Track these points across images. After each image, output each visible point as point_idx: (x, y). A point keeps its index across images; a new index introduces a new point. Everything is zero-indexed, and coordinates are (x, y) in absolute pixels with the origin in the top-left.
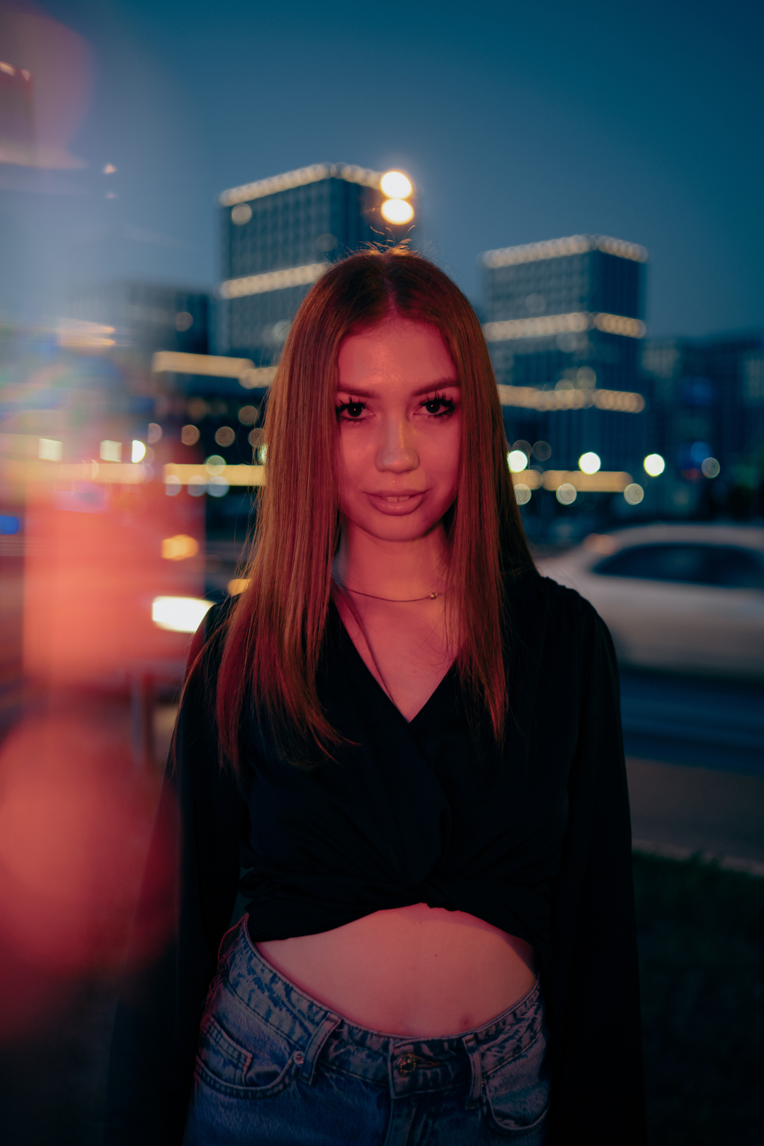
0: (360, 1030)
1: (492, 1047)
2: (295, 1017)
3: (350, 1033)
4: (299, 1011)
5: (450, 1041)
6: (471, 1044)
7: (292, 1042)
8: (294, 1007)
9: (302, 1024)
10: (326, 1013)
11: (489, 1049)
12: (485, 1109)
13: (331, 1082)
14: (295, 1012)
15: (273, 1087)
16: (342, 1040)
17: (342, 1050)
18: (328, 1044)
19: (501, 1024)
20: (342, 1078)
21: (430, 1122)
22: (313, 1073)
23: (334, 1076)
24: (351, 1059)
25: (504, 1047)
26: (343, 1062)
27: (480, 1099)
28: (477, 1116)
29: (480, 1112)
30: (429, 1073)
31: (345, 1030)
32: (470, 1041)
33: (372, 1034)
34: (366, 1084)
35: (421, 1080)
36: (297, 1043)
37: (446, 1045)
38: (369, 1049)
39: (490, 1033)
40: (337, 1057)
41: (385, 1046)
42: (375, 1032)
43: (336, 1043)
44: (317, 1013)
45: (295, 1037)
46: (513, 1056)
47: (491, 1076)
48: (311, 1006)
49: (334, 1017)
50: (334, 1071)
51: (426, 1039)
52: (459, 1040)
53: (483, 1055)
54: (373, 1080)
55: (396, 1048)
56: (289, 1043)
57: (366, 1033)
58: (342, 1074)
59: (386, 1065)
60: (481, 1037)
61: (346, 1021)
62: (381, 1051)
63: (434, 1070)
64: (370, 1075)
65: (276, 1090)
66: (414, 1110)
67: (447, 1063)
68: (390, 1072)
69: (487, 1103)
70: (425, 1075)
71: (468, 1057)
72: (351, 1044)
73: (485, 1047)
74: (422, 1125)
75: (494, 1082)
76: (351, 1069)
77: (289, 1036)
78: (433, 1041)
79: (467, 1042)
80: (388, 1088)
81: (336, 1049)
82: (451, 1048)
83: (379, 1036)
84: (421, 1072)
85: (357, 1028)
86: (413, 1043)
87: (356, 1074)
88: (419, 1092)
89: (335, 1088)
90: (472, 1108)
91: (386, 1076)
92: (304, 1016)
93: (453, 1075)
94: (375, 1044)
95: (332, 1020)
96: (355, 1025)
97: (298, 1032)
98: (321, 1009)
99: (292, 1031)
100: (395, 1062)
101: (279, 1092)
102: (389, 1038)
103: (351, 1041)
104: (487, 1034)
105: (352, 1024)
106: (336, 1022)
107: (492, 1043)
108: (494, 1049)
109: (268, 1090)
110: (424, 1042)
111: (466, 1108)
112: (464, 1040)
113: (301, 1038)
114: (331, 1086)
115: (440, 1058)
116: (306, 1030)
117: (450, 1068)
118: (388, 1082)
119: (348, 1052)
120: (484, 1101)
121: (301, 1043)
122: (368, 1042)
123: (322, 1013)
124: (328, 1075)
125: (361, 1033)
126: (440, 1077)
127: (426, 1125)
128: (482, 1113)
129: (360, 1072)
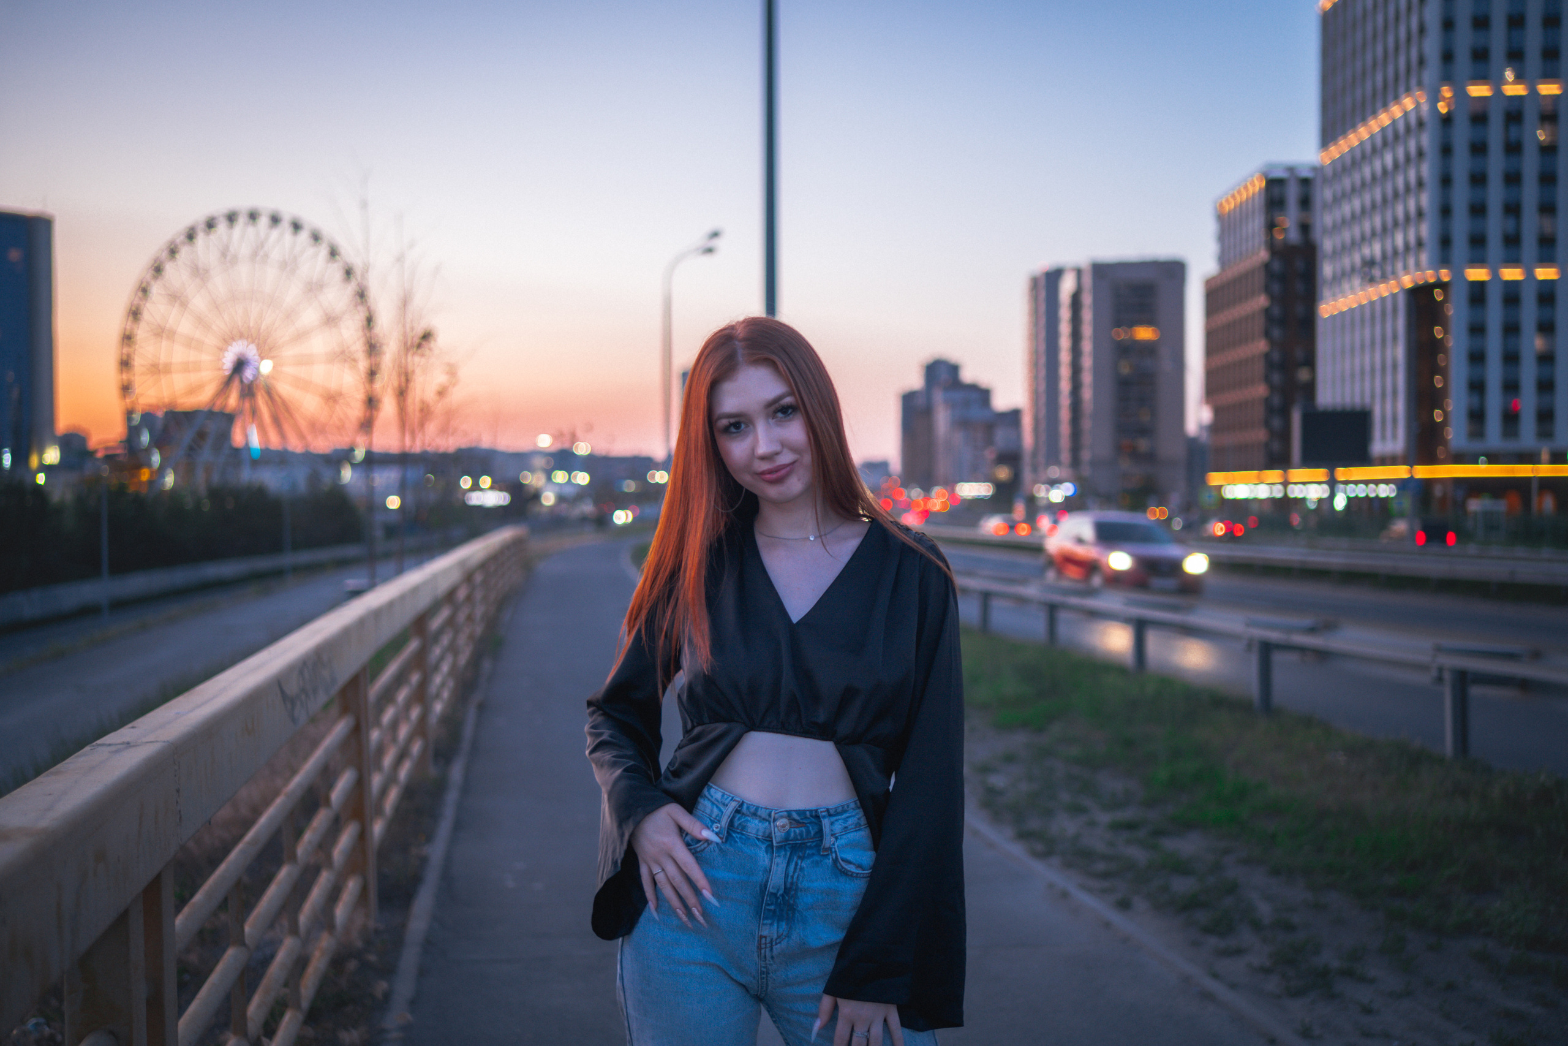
0: (754, 806)
1: (840, 819)
2: (713, 803)
3: (748, 808)
4: (715, 799)
5: (811, 811)
6: (824, 814)
7: (712, 819)
8: (712, 797)
9: (717, 807)
10: (733, 798)
11: (837, 820)
12: (834, 855)
13: (737, 839)
14: (713, 800)
15: (701, 846)
16: (743, 814)
17: (743, 820)
18: (734, 817)
19: (846, 807)
20: (743, 837)
21: (799, 862)
22: (726, 834)
23: (739, 836)
24: (749, 824)
25: (847, 821)
26: (744, 828)
27: (830, 849)
28: (829, 859)
29: (831, 857)
30: (797, 831)
31: (745, 806)
32: (823, 812)
33: (762, 808)
34: (758, 839)
35: (792, 835)
36: (715, 819)
37: (808, 813)
38: (760, 817)
39: (838, 811)
40: (740, 824)
41: (770, 815)
42: (764, 807)
43: (738, 816)
44: (727, 798)
45: (714, 816)
46: (855, 828)
47: (839, 837)
48: (723, 796)
49: (737, 799)
50: (738, 833)
51: (795, 809)
52: (816, 811)
53: (832, 823)
54: (763, 836)
55: (776, 813)
56: (710, 820)
57: (757, 808)
58: (743, 834)
59: (771, 827)
60: (832, 812)
61: (745, 801)
62: (767, 818)
63: (801, 829)
64: (760, 833)
65: (702, 847)
66: (788, 853)
67: (808, 825)
68: (773, 829)
69: (835, 852)
70: (795, 832)
71: (821, 821)
72: (748, 816)
73: (835, 818)
74: (794, 863)
75: (842, 842)
76: (749, 831)
77: (711, 816)
78: (799, 810)
79: (821, 812)
80: (772, 841)
81: (739, 819)
82: (811, 816)
83: (766, 809)
84: (793, 830)
85: (752, 805)
86: (786, 811)
87: (751, 833)
88: (791, 842)
89: (739, 844)
90: (826, 853)
91: (771, 833)
92: (718, 801)
93: (812, 833)
94: (762, 813)
95: (736, 801)
96: (751, 803)
97: (716, 811)
98: (730, 796)
99: (712, 811)
100: (775, 823)
101: (705, 848)
102: (772, 809)
103: (748, 813)
104: (836, 811)
105: (749, 803)
106: (739, 802)
107: (839, 817)
108: (840, 821)
109: (698, 847)
110: (794, 811)
111: (821, 853)
112: (819, 811)
113: (717, 816)
114: (736, 842)
115: (804, 821)
116: (720, 810)
117: (811, 828)
118: (772, 838)
119: (747, 821)
120: (833, 850)
121: (718, 818)
122: (759, 813)
123: (730, 798)
124: (734, 835)
125: (755, 807)
126: (804, 834)
127: (796, 864)
128: (832, 858)
129: (754, 832)
